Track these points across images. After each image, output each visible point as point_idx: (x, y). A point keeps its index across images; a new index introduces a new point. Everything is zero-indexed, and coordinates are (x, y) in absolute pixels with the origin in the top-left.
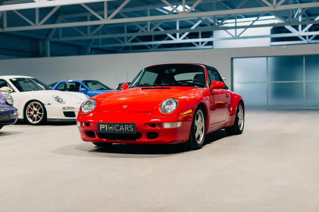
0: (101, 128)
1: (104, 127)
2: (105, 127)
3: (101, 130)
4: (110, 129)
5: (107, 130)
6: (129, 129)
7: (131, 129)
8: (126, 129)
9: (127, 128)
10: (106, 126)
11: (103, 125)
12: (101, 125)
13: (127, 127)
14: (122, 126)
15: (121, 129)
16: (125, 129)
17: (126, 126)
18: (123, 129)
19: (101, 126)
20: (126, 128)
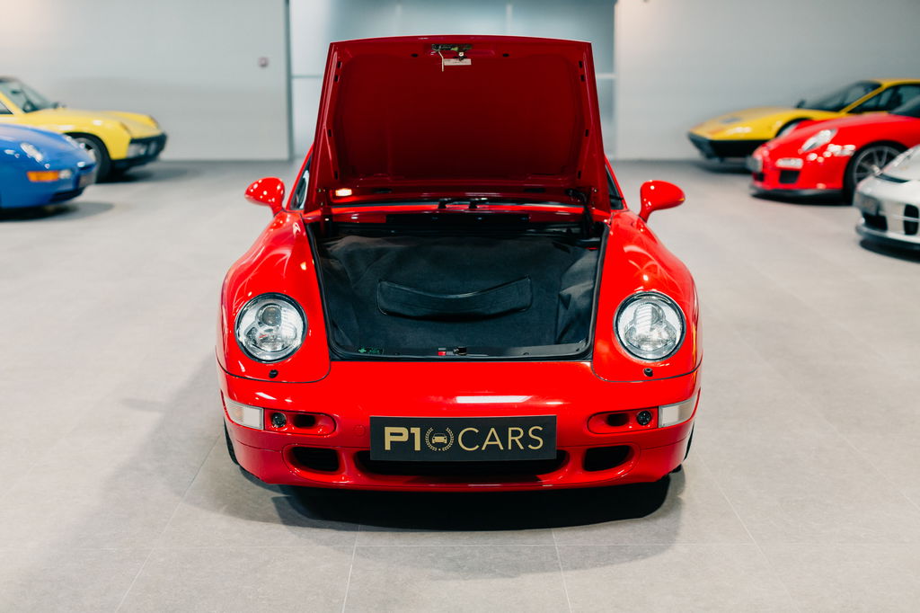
0: (388, 439)
1: (405, 438)
2: (412, 436)
3: (388, 447)
4: (438, 445)
5: (418, 447)
6: (526, 440)
7: (537, 443)
8: (513, 441)
9: (516, 439)
10: (416, 431)
11: (404, 430)
12: (388, 430)
13: (515, 433)
14: (493, 430)
15: (487, 443)
16: (505, 442)
17: (510, 429)
18: (499, 442)
19: (392, 434)
20: (510, 438)
